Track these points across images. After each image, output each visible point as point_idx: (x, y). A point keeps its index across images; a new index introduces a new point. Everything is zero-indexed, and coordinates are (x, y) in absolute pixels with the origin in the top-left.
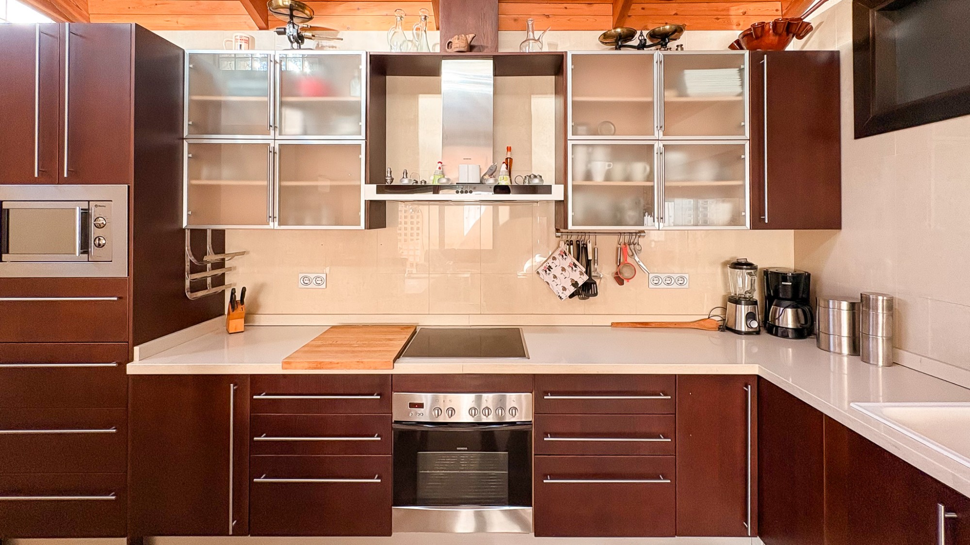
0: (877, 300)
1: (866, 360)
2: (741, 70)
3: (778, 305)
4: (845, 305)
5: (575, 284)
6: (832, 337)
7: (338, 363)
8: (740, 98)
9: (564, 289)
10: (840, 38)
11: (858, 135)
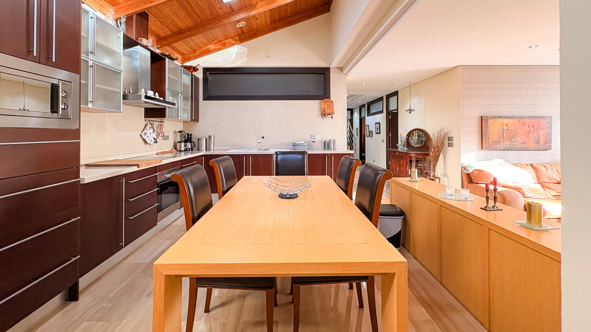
0: (212, 136)
1: (210, 149)
2: (189, 77)
3: (188, 142)
5: (154, 139)
6: (202, 147)
8: (189, 85)
9: (151, 141)
10: (199, 75)
11: (204, 100)
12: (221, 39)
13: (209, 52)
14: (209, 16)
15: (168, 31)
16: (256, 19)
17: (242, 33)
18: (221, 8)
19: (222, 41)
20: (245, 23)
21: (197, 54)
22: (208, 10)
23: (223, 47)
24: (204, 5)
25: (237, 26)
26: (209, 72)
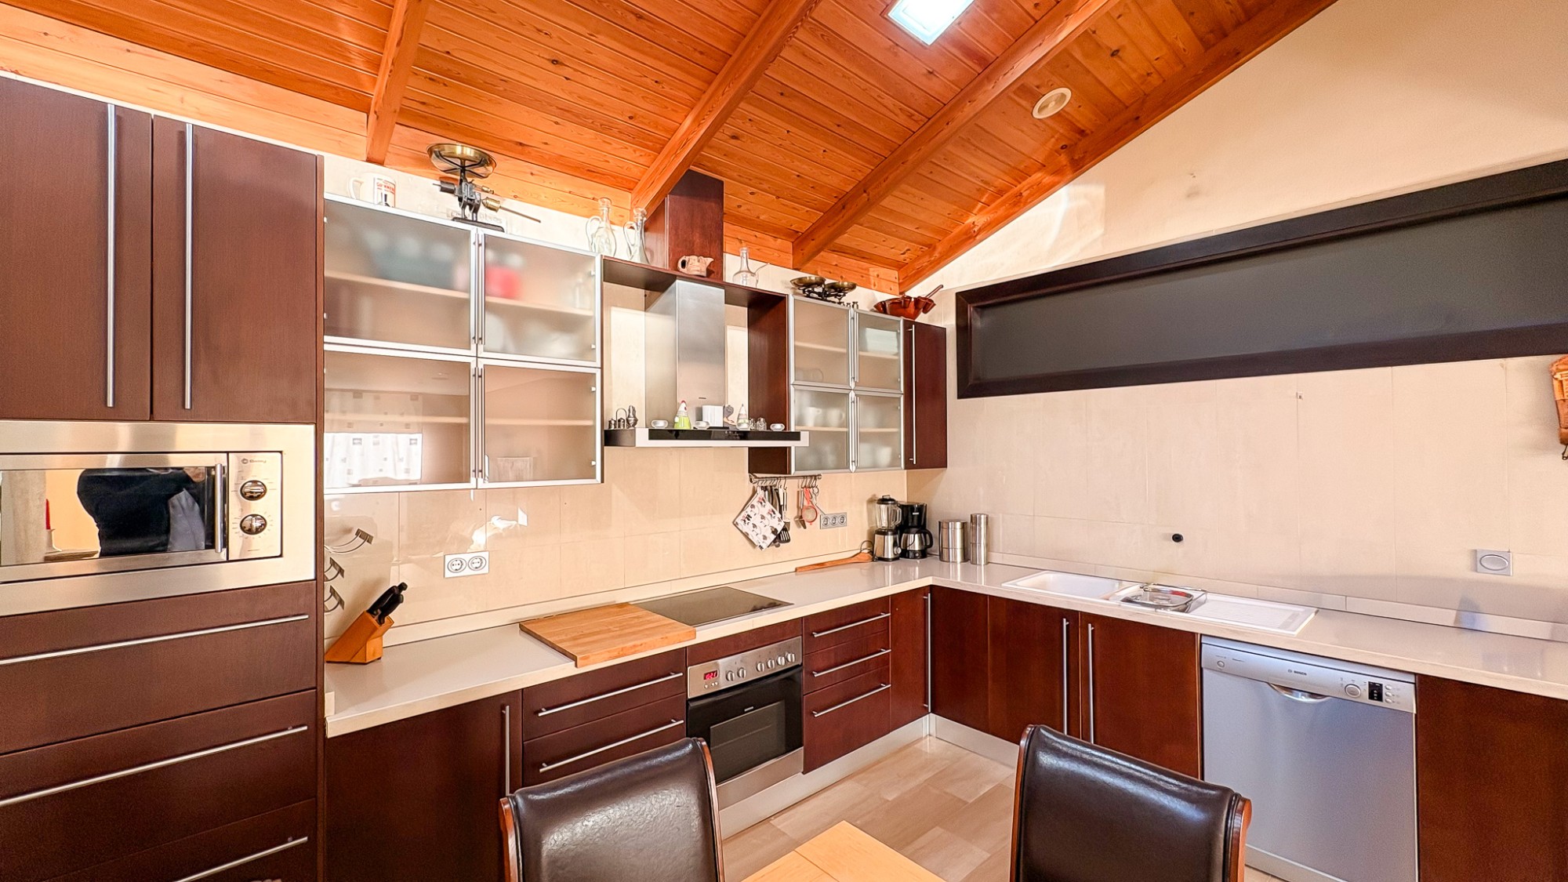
0: (980, 518)
1: (974, 563)
2: (898, 334)
3: (909, 533)
4: (958, 525)
5: (774, 532)
6: (951, 550)
7: (641, 645)
8: (896, 358)
9: (765, 538)
10: (944, 317)
11: (960, 397)
12: (999, 183)
13: (970, 238)
14: (902, 119)
15: (807, 211)
16: (1114, 54)
17: (1078, 136)
18: (931, 73)
19: (1006, 192)
20: (1067, 92)
21: (936, 254)
22: (889, 101)
23: (1016, 209)
24: (864, 85)
25: (1036, 115)
26: (975, 305)
